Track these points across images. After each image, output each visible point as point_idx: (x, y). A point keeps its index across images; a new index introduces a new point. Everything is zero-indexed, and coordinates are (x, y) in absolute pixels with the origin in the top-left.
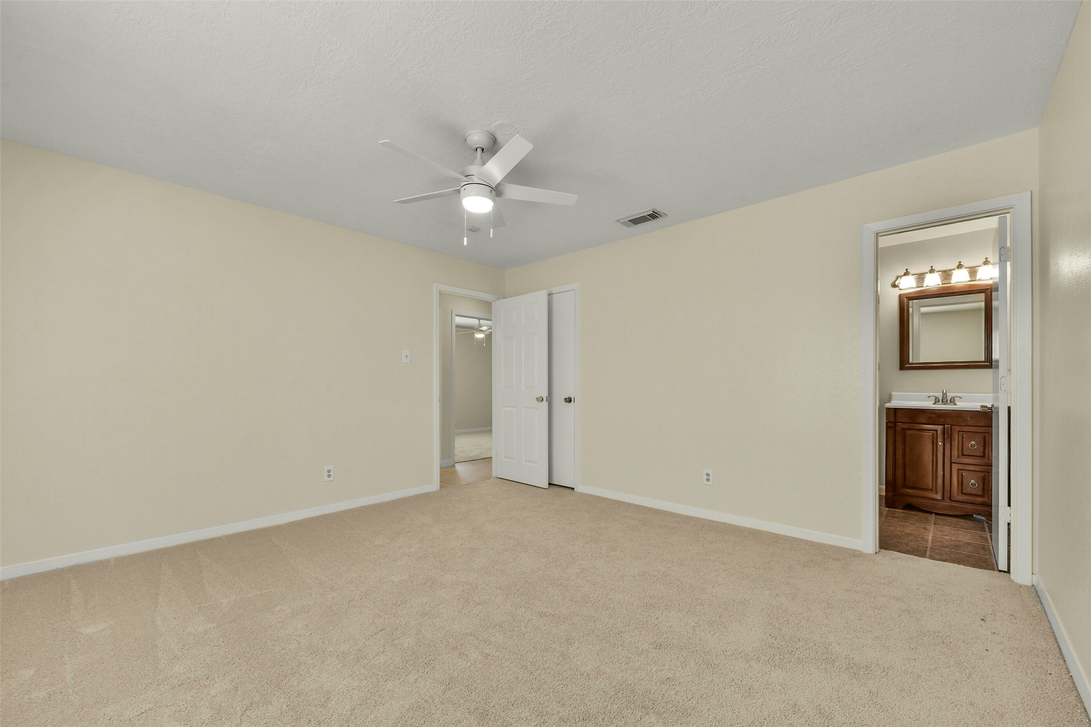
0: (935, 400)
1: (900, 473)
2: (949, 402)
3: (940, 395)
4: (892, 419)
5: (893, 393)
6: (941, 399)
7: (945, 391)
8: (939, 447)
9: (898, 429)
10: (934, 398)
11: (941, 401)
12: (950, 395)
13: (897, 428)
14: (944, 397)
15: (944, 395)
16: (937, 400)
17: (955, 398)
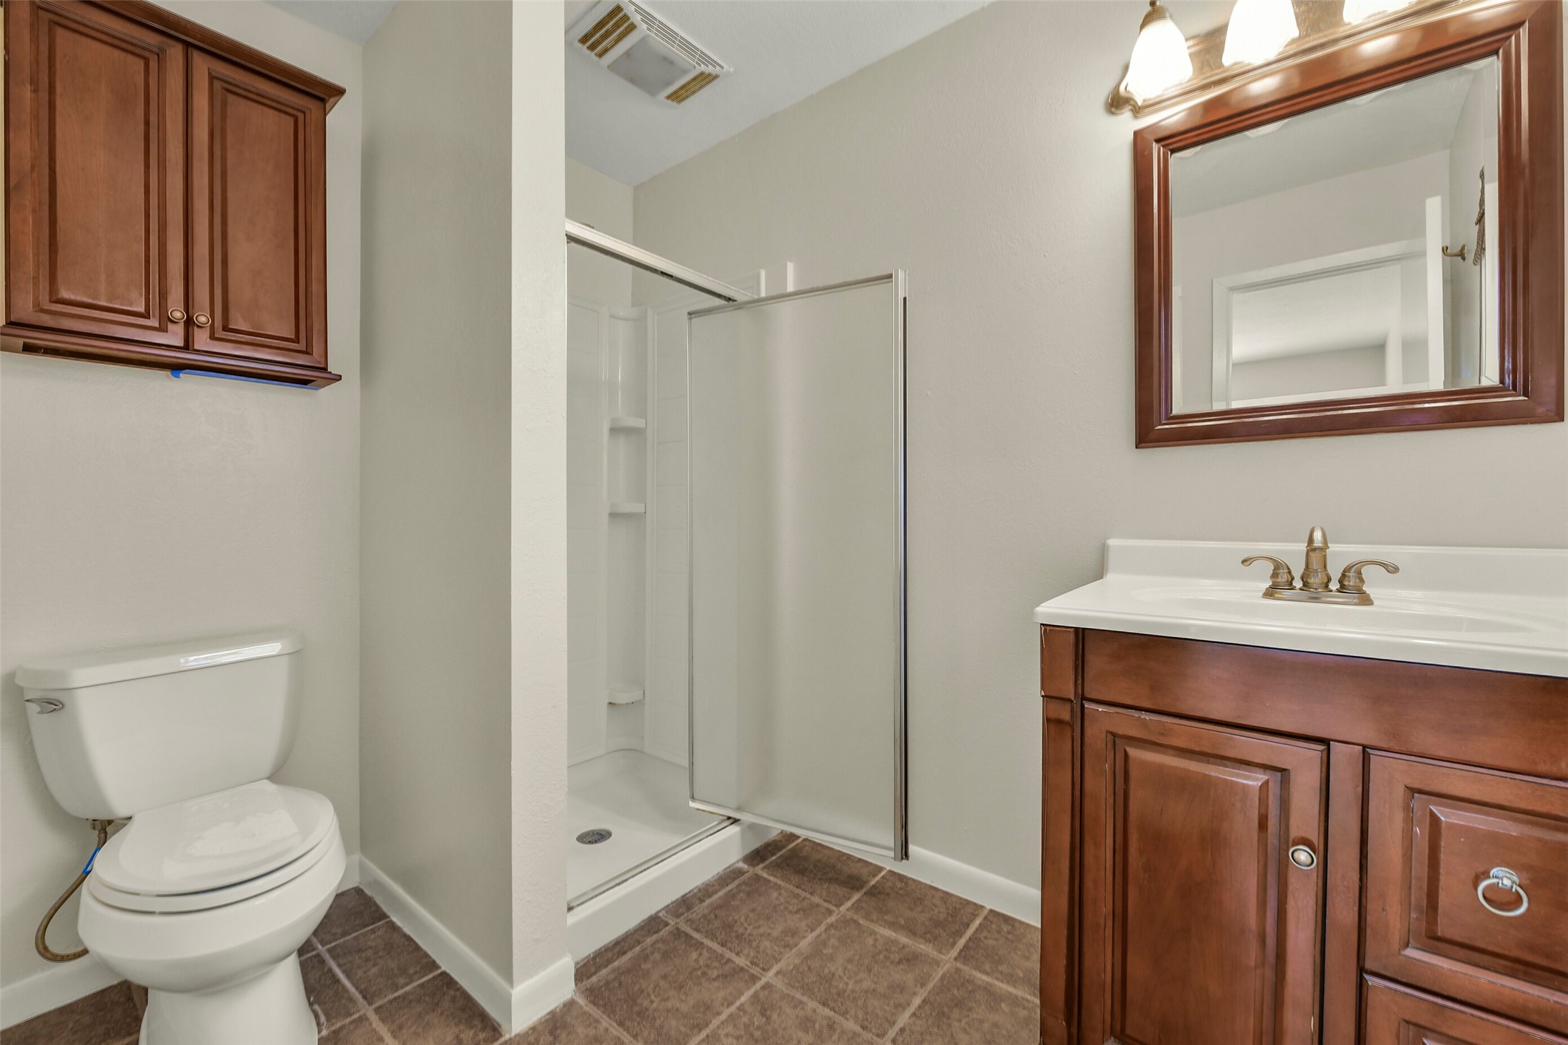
0: (1275, 575)
1: (1100, 961)
2: (1334, 586)
3: (1293, 553)
4: (1069, 691)
5: (1112, 542)
6: (1298, 571)
7: (1318, 536)
8: (1294, 882)
9: (1096, 734)
10: (1271, 567)
11: (1298, 584)
12: (1341, 555)
13: (1089, 731)
14: (1315, 564)
15: (1315, 552)
16: (1283, 578)
17: (1367, 572)
